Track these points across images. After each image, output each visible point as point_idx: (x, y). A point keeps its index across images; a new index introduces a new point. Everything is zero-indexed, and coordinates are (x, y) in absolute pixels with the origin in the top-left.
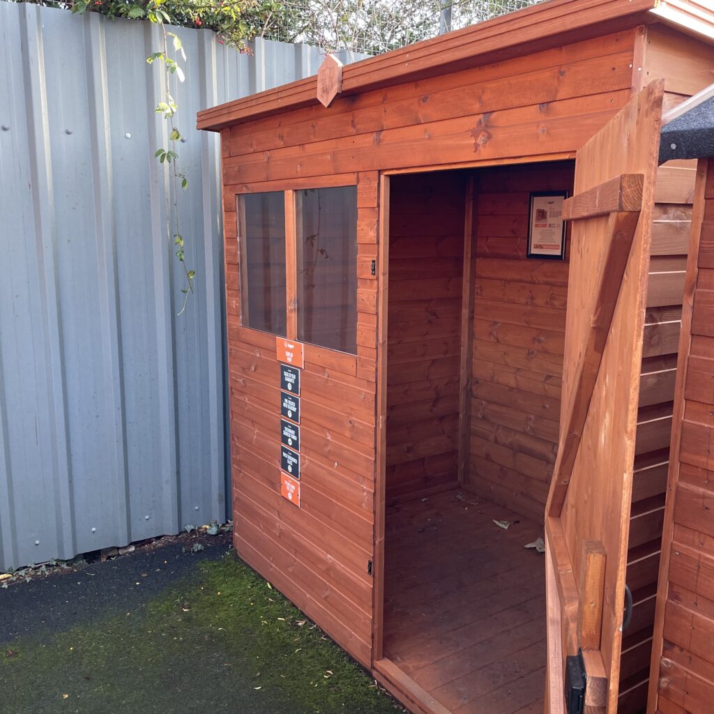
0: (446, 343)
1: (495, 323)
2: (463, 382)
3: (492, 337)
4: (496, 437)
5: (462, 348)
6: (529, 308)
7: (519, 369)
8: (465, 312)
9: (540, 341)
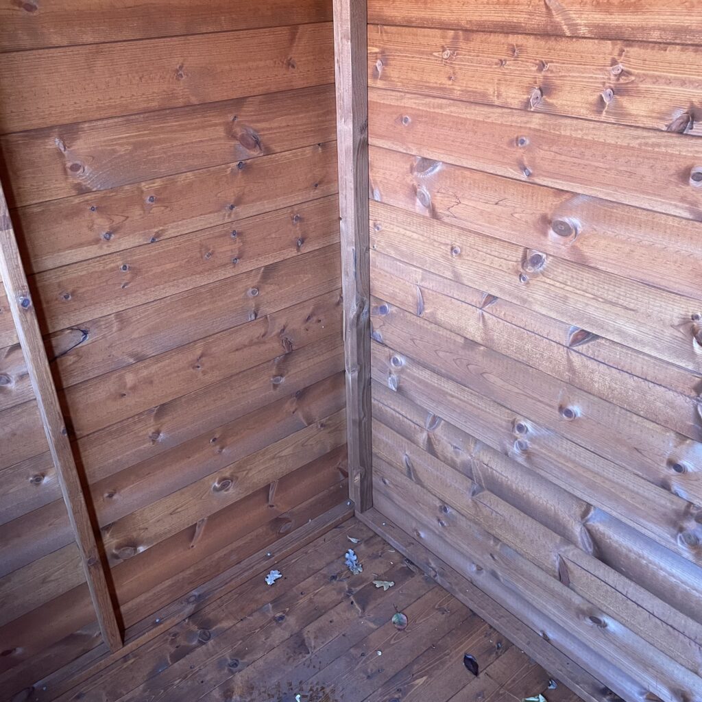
0: (298, 219)
1: (427, 163)
2: (350, 309)
3: (418, 202)
4: (429, 438)
5: (342, 223)
6: (536, 121)
7: (491, 299)
8: (345, 129)
9: (565, 231)
